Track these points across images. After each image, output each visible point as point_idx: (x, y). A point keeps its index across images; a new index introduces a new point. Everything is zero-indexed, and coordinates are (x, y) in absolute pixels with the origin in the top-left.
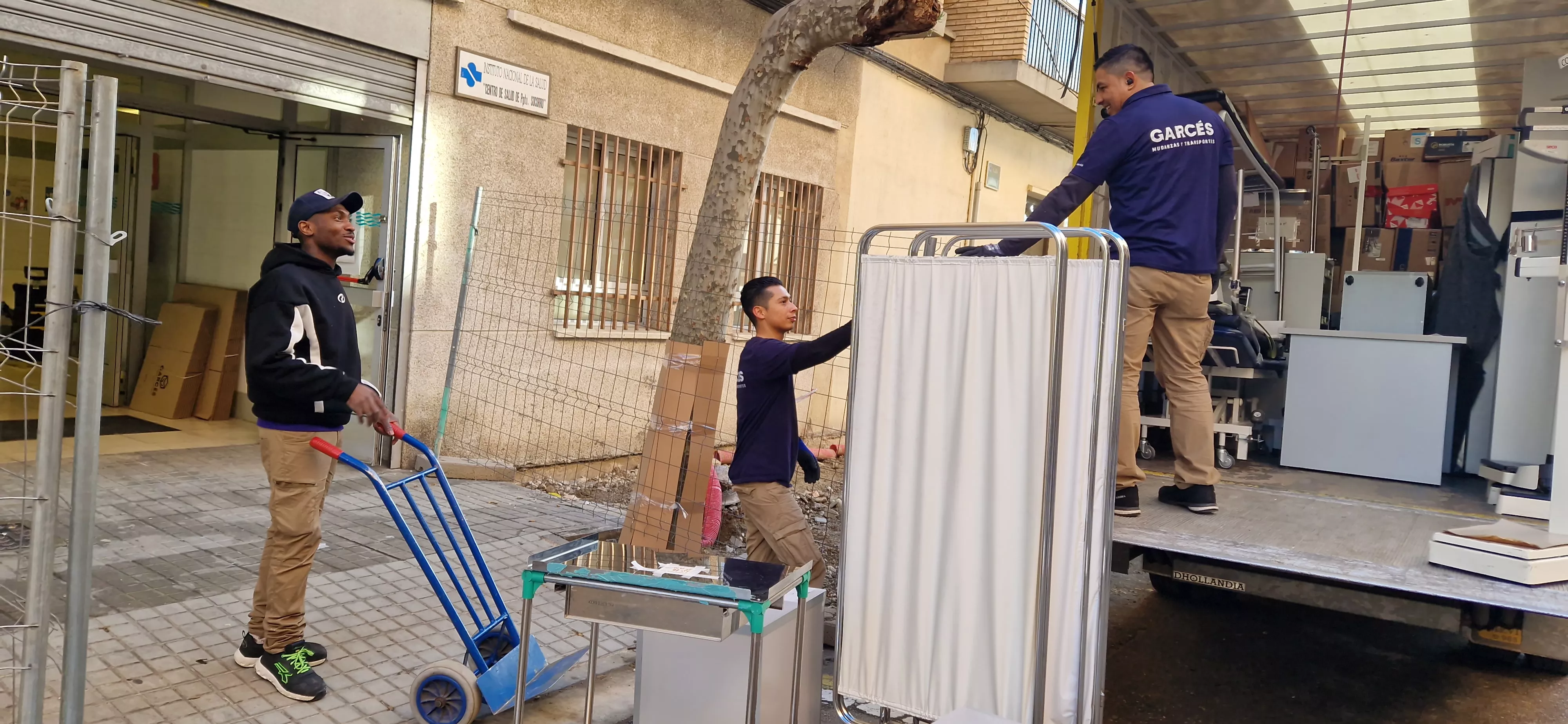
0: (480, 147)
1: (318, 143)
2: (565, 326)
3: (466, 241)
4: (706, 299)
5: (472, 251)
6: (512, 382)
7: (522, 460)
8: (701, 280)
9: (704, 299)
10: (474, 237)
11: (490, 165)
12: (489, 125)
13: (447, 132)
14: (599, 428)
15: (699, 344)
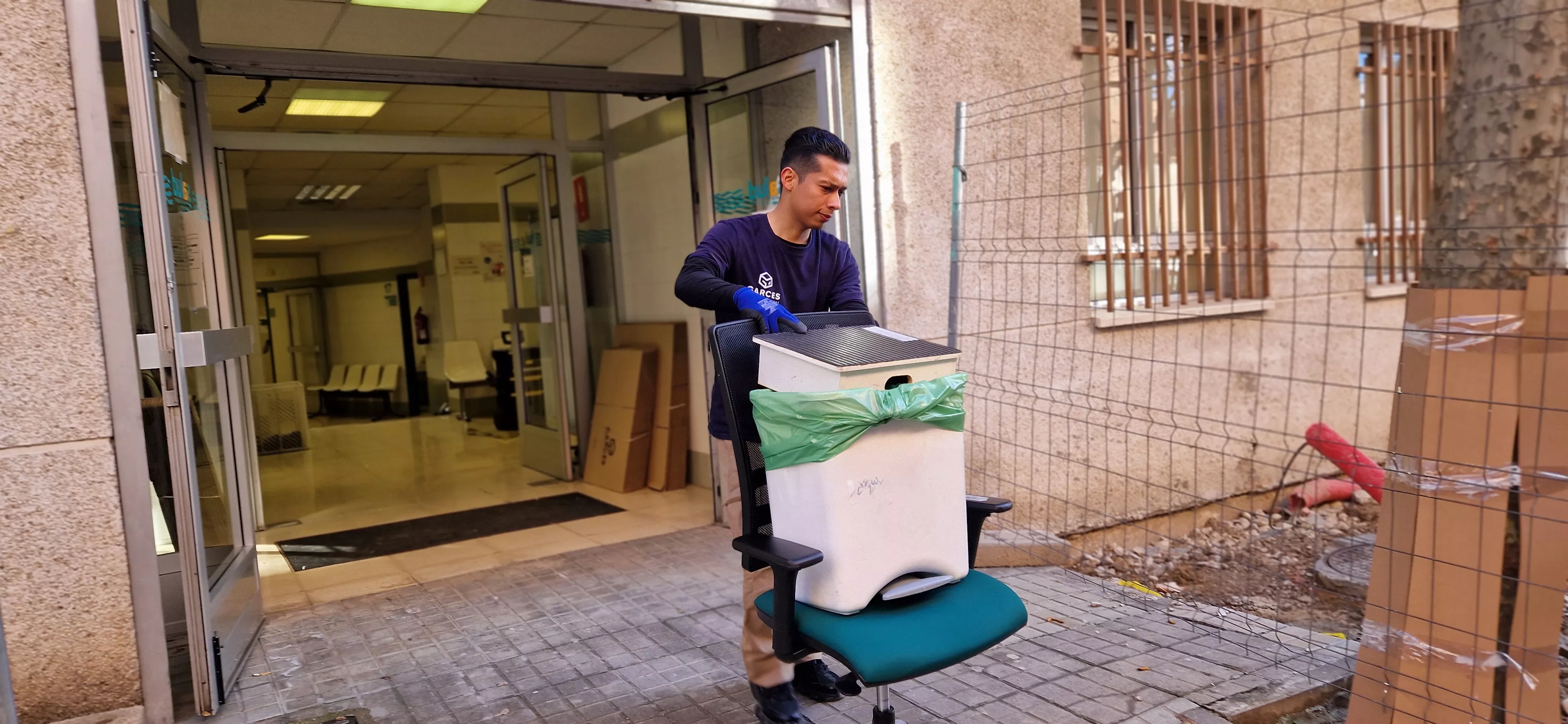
0: (953, 45)
1: (731, 91)
2: (1110, 308)
3: (949, 196)
4: (1520, 179)
5: (960, 207)
6: (1040, 405)
7: (1073, 523)
8: (1501, 138)
9: (1513, 181)
10: (961, 185)
11: (970, 72)
12: (964, 8)
13: (902, 29)
14: (1179, 462)
15: (1512, 287)
